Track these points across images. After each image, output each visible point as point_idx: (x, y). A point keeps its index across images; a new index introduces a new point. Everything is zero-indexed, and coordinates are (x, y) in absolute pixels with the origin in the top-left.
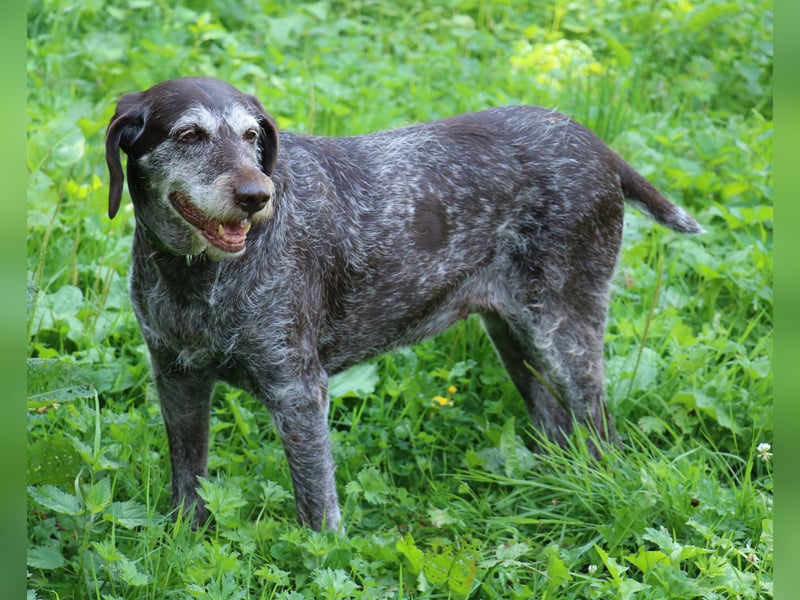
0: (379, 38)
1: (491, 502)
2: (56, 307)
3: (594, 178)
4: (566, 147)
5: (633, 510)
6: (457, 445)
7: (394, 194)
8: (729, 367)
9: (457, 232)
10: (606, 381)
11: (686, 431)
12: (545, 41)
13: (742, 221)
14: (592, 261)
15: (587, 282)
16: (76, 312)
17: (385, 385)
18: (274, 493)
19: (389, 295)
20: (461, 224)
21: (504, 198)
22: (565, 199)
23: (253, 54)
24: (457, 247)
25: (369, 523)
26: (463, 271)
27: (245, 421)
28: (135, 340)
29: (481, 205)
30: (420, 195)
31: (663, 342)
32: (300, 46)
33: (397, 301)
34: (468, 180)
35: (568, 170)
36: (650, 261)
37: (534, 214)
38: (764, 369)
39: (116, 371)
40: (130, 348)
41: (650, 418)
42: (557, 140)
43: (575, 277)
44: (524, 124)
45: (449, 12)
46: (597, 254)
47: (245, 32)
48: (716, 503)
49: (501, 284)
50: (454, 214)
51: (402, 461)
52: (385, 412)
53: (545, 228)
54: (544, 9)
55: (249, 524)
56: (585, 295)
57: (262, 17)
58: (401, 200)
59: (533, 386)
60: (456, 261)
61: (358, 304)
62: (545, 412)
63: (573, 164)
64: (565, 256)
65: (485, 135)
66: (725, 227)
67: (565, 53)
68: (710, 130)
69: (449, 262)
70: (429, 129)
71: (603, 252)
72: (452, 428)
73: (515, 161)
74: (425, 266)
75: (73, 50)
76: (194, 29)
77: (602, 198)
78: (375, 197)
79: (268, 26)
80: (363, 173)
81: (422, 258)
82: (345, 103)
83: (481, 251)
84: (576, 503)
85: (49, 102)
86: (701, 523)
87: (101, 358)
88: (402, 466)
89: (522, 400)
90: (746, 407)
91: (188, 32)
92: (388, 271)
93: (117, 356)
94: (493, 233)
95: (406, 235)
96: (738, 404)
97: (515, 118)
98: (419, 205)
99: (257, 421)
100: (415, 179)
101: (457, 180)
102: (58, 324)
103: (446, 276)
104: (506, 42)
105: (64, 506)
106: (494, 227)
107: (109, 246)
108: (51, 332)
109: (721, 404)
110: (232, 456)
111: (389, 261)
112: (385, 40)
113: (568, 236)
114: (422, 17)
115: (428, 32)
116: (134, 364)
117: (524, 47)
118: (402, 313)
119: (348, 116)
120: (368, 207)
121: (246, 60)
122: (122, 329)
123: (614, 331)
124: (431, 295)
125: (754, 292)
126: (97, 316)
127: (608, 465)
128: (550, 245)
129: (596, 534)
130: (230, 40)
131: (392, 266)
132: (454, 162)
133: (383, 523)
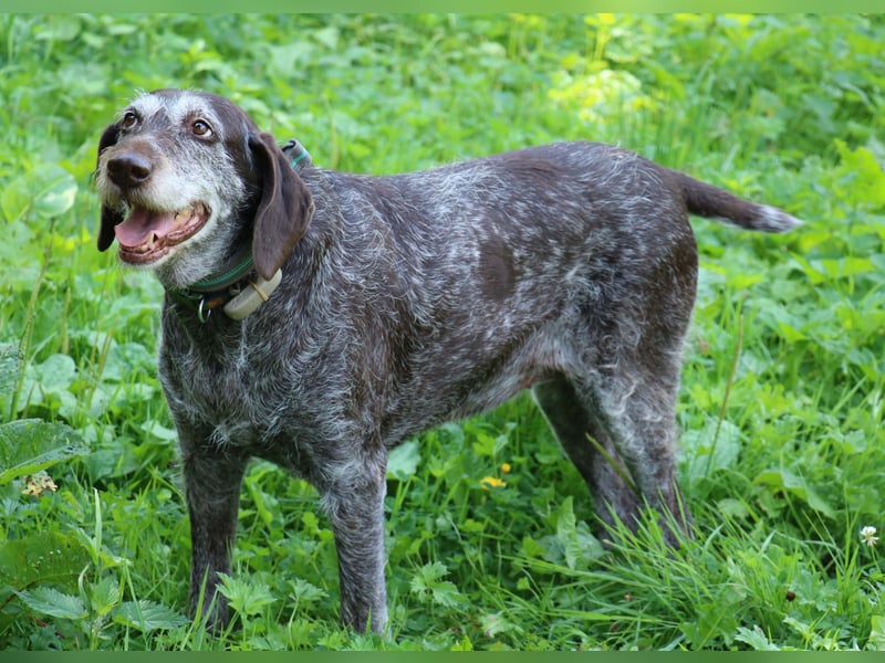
0: (398, 69)
1: (554, 599)
2: (44, 379)
3: (670, 219)
4: (637, 185)
5: (720, 605)
6: (512, 533)
7: (457, 236)
8: (818, 442)
9: (526, 279)
10: (680, 458)
11: (772, 514)
12: (586, 72)
13: (825, 276)
14: (669, 313)
15: (663, 339)
16: (68, 385)
17: (428, 465)
18: (305, 592)
19: (455, 352)
20: (528, 270)
21: (574, 240)
22: (640, 241)
23: (254, 87)
24: (523, 296)
25: (415, 625)
26: (529, 324)
27: (267, 509)
28: (138, 415)
29: (550, 247)
30: (485, 237)
31: (744, 412)
32: (309, 76)
33: (464, 358)
34: (535, 219)
35: (641, 210)
36: (722, 322)
37: (605, 259)
38: (859, 444)
39: (117, 452)
40: (133, 425)
41: (730, 501)
42: (627, 176)
43: (650, 333)
44: (591, 159)
45: (475, 39)
46: (674, 306)
47: (243, 62)
48: (816, 597)
49: (568, 343)
50: (521, 257)
51: (450, 553)
52: (429, 495)
53: (619, 275)
54: (584, 35)
55: (280, 626)
56: (659, 354)
57: (263, 44)
58: (465, 243)
59: (595, 465)
60: (523, 313)
61: (423, 364)
62: (612, 495)
63: (646, 204)
64: (640, 308)
65: (548, 169)
66: (804, 283)
67: (609, 86)
68: (781, 173)
69: (515, 313)
70: (486, 164)
71: (679, 304)
72: (506, 513)
73: (583, 199)
74: (492, 318)
75: (46, 83)
76: (185, 59)
77: (679, 241)
78: (436, 240)
79: (269, 55)
80: (420, 214)
81: (489, 309)
82: (363, 142)
83: (549, 302)
84: (653, 598)
85: (21, 143)
86: (800, 621)
87: (99, 437)
88: (450, 559)
89: (583, 481)
90: (840, 487)
91: (179, 61)
92: (456, 323)
93: (118, 435)
94: (562, 280)
95: (473, 283)
96: (830, 483)
97: (579, 152)
98: (484, 248)
99: (281, 509)
100: (477, 219)
101: (523, 219)
102: (47, 399)
103: (512, 329)
104: (541, 72)
105: (65, 609)
106: (563, 272)
107: (102, 307)
108: (39, 408)
109: (811, 484)
110: (255, 548)
111: (456, 313)
112: (404, 71)
113: (644, 284)
114: (444, 46)
115: (451, 62)
116: (137, 443)
117: (562, 78)
118: (467, 373)
119: (366, 158)
120: (430, 252)
121: (246, 93)
122: (124, 403)
123: (686, 399)
124: (496, 351)
125: (841, 356)
126: (94, 389)
127: (688, 556)
128: (624, 295)
129: (679, 633)
130: (226, 70)
131: (459, 318)
132: (518, 200)
133: (431, 625)
